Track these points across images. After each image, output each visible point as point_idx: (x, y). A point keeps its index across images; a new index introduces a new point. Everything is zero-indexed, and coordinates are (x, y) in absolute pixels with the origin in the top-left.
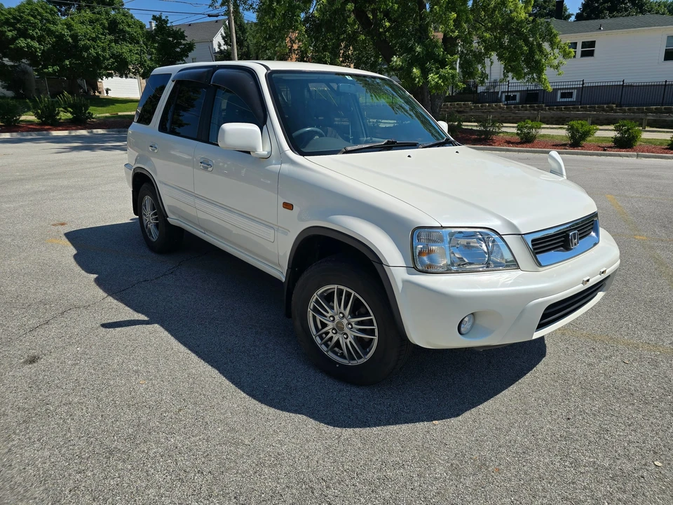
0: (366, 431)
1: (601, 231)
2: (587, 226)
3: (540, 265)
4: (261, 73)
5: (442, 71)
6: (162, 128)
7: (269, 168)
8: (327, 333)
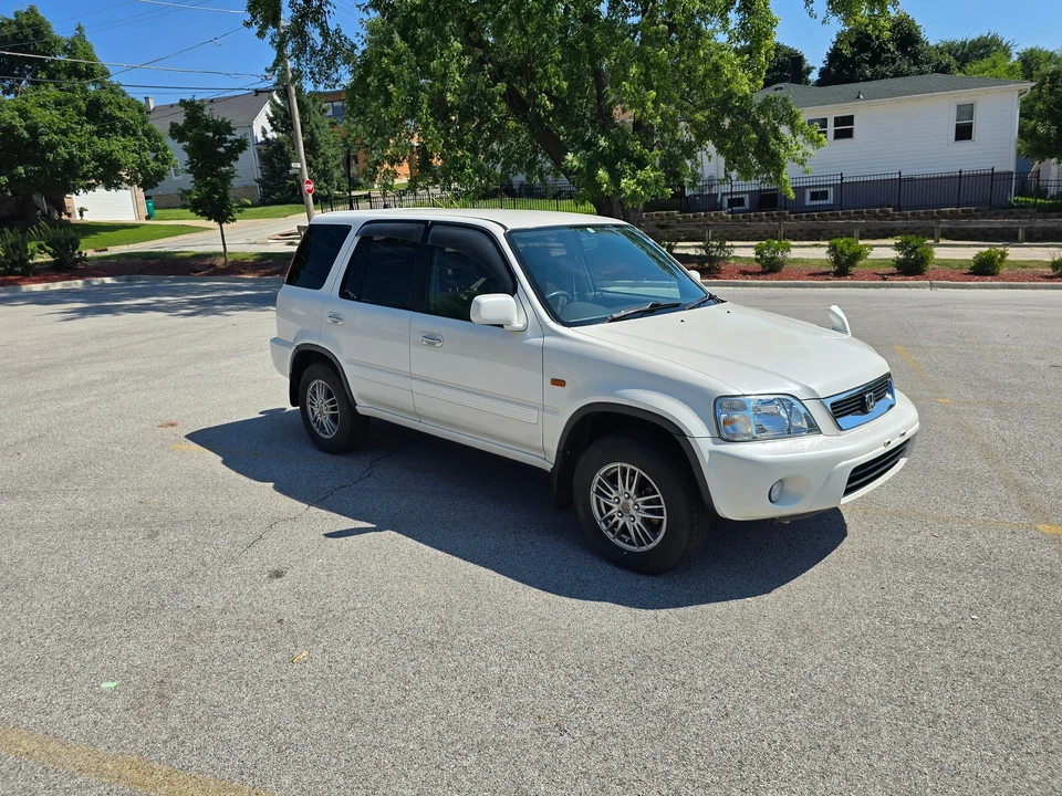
0: (681, 611)
1: (896, 391)
2: (882, 387)
3: (841, 429)
4: (499, 233)
5: (640, 174)
6: (343, 294)
7: (526, 341)
8: (612, 517)
